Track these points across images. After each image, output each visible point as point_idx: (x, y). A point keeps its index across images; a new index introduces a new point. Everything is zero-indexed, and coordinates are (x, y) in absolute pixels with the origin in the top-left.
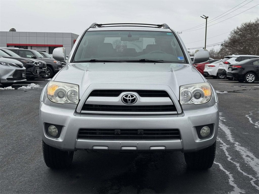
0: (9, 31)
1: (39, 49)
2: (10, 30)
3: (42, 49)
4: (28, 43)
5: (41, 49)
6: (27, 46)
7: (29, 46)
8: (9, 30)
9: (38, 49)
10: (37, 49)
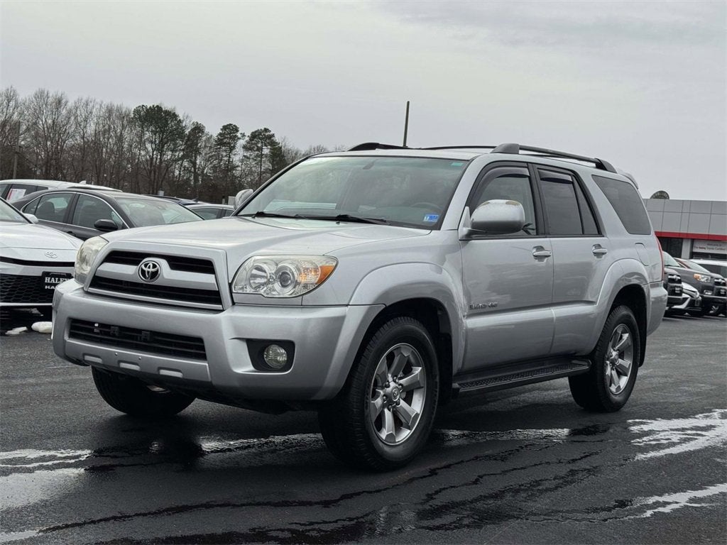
0: (652, 197)
1: (714, 247)
2: (654, 194)
3: (721, 249)
4: (684, 231)
5: (718, 247)
6: (682, 239)
7: (687, 239)
8: (650, 196)
9: (710, 249)
10: (708, 248)
